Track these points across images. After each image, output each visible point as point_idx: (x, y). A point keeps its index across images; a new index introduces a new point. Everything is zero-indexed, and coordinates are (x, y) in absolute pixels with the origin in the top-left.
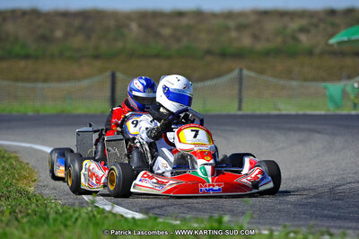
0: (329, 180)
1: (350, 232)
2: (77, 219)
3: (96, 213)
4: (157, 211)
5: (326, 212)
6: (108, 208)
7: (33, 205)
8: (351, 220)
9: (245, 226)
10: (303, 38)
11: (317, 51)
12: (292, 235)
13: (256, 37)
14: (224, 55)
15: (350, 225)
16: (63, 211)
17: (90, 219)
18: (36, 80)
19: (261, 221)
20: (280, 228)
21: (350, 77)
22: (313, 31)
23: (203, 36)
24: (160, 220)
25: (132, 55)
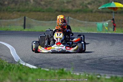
0: (98, 56)
1: (107, 75)
2: (13, 68)
3: (20, 66)
4: (40, 65)
5: (98, 67)
6: (24, 64)
8: (107, 70)
10: (89, 6)
12: (87, 75)
13: (73, 6)
14: (62, 12)
15: (106, 72)
16: (9, 65)
17: (18, 68)
19: (76, 70)
22: (93, 4)
23: (55, 5)
24: (42, 69)
25: (31, 11)
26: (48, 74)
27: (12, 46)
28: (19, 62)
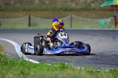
0: (100, 51)
1: (107, 68)
2: (17, 64)
3: (23, 62)
4: (43, 61)
5: (99, 62)
6: (27, 60)
7: (3, 59)
8: (107, 64)
9: (72, 66)
10: (92, 5)
11: (97, 9)
12: (88, 69)
13: (77, 4)
14: (66, 10)
15: (107, 66)
16: (13, 61)
17: (21, 63)
18: (4, 18)
19: (78, 64)
20: (84, 67)
21: (107, 18)
22: (96, 2)
23: (59, 4)
24: (44, 64)
26: (50, 68)
27: (17, 43)
28: (22, 58)
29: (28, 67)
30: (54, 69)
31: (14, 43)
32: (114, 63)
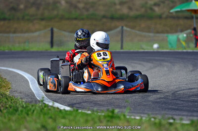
0: (172, 88)
1: (185, 117)
2: (34, 111)
3: (44, 107)
4: (77, 105)
5: (170, 106)
6: (51, 104)
7: (9, 103)
8: (185, 111)
9: (127, 114)
10: (156, 9)
11: (164, 16)
12: (153, 119)
13: (130, 8)
14: (112, 18)
15: (184, 113)
16: (27, 107)
17: (41, 110)
18: (9, 32)
19: (135, 111)
20: (146, 115)
21: (182, 31)
22: (162, 5)
23: (101, 8)
24: (80, 111)
25: (62, 18)
26: (89, 118)
27: (32, 75)
28: (42, 101)
29: (53, 117)
30: (97, 120)
31: (27, 76)
32: (195, 109)
